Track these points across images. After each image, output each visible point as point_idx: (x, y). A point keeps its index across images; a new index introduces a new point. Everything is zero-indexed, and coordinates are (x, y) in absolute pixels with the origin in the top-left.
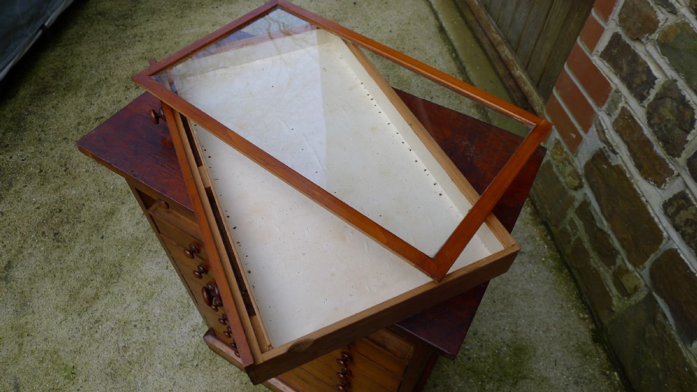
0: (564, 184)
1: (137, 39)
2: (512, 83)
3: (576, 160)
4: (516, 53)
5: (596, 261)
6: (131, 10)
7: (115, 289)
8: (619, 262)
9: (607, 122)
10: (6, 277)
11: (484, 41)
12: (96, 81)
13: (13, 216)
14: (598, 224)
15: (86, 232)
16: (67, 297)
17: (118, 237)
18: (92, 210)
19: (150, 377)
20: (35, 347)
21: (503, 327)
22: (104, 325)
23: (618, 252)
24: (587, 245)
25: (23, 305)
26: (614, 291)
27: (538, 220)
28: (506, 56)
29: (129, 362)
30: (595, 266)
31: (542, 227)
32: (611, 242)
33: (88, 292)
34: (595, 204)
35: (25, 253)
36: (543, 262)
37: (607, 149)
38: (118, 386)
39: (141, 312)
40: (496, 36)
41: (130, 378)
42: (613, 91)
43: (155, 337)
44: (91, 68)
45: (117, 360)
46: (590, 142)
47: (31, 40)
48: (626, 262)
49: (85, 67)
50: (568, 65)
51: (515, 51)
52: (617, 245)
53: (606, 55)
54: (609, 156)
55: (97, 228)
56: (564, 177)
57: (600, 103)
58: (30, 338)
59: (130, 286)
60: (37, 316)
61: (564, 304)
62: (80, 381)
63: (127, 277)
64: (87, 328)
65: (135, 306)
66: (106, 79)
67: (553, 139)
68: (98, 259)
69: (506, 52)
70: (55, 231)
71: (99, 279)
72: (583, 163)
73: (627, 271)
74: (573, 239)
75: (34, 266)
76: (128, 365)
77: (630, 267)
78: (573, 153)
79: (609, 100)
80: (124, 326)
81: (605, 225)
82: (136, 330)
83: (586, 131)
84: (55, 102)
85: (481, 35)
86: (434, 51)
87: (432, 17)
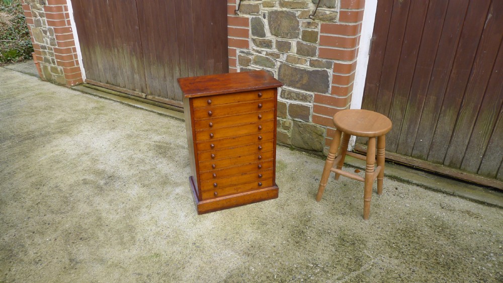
1: (12, 173)
7: (138, 231)
8: (281, 122)
10: (77, 263)
12: (11, 196)
13: (44, 250)
15: (96, 230)
16: (120, 246)
17: (114, 221)
18: (88, 224)
19: (188, 234)
20: (128, 263)
22: (149, 239)
25: (101, 261)
26: (286, 132)
29: (175, 238)
33: (127, 239)
35: (74, 252)
38: (180, 244)
39: (158, 227)
41: (181, 239)
43: (175, 227)
45: (169, 240)
55: (99, 225)
58: (122, 263)
59: (143, 226)
60: (114, 258)
62: (163, 254)
63: (137, 226)
64: (143, 245)
65: (154, 228)
68: (116, 231)
70: (79, 239)
71: (126, 234)
75: (86, 251)
80: (157, 234)
82: (164, 231)
85: (179, 109)
86: (165, 120)
87: (151, 113)
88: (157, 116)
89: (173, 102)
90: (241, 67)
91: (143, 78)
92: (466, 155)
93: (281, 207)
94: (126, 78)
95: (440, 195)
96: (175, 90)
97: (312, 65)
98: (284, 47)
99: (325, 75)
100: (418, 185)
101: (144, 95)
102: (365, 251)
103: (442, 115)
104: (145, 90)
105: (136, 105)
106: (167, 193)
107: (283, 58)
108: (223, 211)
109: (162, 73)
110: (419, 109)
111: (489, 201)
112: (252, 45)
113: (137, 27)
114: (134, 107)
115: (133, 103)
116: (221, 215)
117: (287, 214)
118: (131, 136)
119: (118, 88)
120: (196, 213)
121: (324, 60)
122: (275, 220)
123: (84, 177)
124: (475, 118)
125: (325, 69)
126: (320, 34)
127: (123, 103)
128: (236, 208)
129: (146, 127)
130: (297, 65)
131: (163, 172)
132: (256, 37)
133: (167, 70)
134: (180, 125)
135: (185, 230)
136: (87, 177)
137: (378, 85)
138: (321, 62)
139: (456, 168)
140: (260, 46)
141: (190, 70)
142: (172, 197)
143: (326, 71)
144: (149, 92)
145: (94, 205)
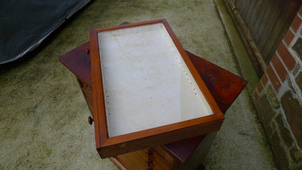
0: (271, 106)
1: (100, 26)
2: (254, 58)
3: (278, 95)
4: (257, 45)
5: (283, 143)
6: (99, 15)
7: (72, 122)
8: (293, 145)
9: (293, 78)
10: (34, 111)
11: (244, 39)
12: (81, 40)
13: (41, 88)
14: (285, 126)
15: (66, 98)
16: (54, 123)
17: (77, 102)
18: (70, 90)
19: (78, 160)
20: (38, 140)
21: (233, 167)
22: (65, 136)
23: (293, 140)
24: (279, 135)
25: (38, 122)
26: (290, 159)
27: (259, 121)
28: (253, 46)
29: (71, 152)
30: (282, 146)
31: (260, 125)
32: (290, 135)
33: (62, 122)
34: (284, 116)
35: (43, 103)
36: (258, 141)
37: (292, 91)
38: (65, 161)
39: (80, 133)
40: (249, 37)
41: (71, 159)
42: (296, 64)
43: (83, 144)
44: (81, 36)
45: (67, 151)
46: (285, 87)
47: (60, 23)
48: (297, 145)
49: (78, 35)
50: (278, 51)
51: (257, 44)
52: (293, 136)
53: (295, 47)
54: (292, 94)
55: (71, 97)
56: (272, 102)
57: (290, 69)
58: (37, 136)
59: (78, 122)
60: (42, 128)
61: (266, 162)
62: (52, 156)
63: (77, 118)
64: (59, 136)
65: (78, 130)
66: (85, 40)
67: (268, 84)
68: (68, 110)
69: (253, 45)
70: (55, 96)
71: (67, 117)
72: (281, 96)
73: (297, 150)
74: (273, 132)
75: (45, 108)
76: (71, 153)
77: (298, 148)
78: (276, 91)
79: (294, 68)
80: (73, 137)
81: (288, 127)
82: (77, 140)
83: (283, 82)
84: (65, 47)
87: (222, 27)
96: (252, 18)
101: (234, 8)
104: (238, 3)
105: (220, 14)
115: (221, 10)
127: (216, 7)
129: (199, 39)
144: (237, 7)
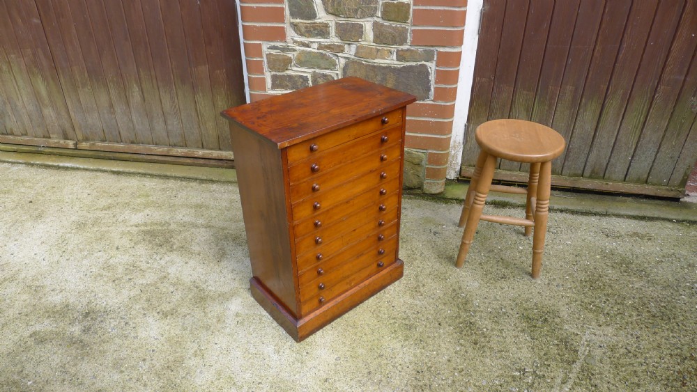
2: (201, 161)
11: (156, 158)
28: (182, 152)
51: (185, 146)
69: (179, 151)
85: (149, 157)
86: (134, 182)
87: (99, 174)
88: (113, 176)
89: (135, 147)
90: (273, 73)
91: (63, 113)
92: (612, 159)
93: (415, 291)
94: (26, 119)
95: (593, 219)
96: (137, 126)
97: (400, 57)
98: (350, 33)
99: (424, 72)
100: (562, 211)
101: (71, 144)
102: (566, 327)
103: (581, 110)
104: (70, 132)
105: (61, 164)
106: (218, 317)
107: (350, 51)
108: (333, 323)
109: (103, 99)
110: (550, 105)
111: (649, 214)
112: (291, 34)
113: (37, 21)
114: (58, 168)
115: (55, 161)
116: (336, 332)
117: (431, 300)
118: (85, 224)
119: (11, 137)
120: (291, 341)
121: (421, 49)
122: (420, 315)
123: (31, 330)
124: (624, 109)
125: (423, 62)
126: (412, 8)
127: (32, 165)
128: (351, 313)
129: (103, 202)
130: (376, 61)
131: (187, 280)
132: (298, 20)
133: (113, 91)
134: (165, 186)
135: (293, 378)
136: (38, 328)
137: (493, 78)
138: (416, 52)
139: (598, 178)
140: (306, 34)
141: (161, 89)
142: (231, 321)
143: (425, 66)
144: (80, 137)
145: (87, 382)
